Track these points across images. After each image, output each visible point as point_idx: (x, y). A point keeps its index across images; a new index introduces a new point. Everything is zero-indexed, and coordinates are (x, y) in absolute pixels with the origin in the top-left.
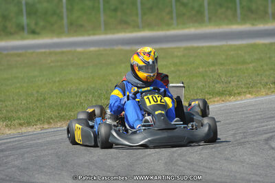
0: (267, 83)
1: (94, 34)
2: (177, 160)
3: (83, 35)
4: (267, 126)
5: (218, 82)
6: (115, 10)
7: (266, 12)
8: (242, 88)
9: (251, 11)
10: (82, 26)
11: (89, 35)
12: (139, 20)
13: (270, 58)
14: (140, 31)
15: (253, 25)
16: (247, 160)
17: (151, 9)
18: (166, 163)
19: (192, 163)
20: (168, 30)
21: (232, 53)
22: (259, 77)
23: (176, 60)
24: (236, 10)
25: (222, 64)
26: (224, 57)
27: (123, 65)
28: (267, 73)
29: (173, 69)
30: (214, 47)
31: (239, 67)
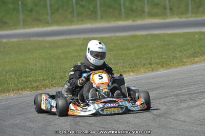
0: (145, 64)
1: (15, 29)
2: (79, 122)
3: (7, 30)
6: (31, 11)
7: (144, 12)
8: (126, 68)
9: (132, 10)
10: (6, 23)
11: (12, 30)
12: (49, 18)
13: (147, 45)
14: (50, 26)
15: (134, 21)
16: (131, 121)
17: (58, 10)
18: (71, 125)
19: (90, 125)
20: (70, 25)
21: (119, 42)
22: (139, 59)
23: (77, 48)
24: (121, 10)
25: (111, 50)
26: (113, 45)
27: (38, 52)
28: (145, 57)
29: (75, 54)
31: (124, 52)
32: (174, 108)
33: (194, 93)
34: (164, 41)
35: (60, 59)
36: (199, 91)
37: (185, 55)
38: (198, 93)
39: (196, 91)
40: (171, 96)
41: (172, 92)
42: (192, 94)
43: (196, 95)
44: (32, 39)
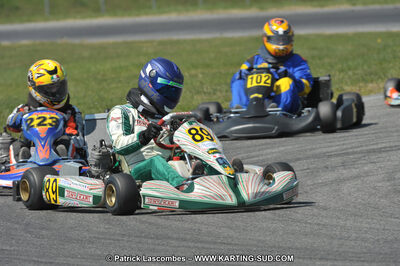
1: (29, 21)
4: (258, 156)
5: (198, 93)
11: (23, 22)
15: (262, 9)
20: (138, 15)
21: (227, 49)
25: (208, 66)
26: (212, 55)
30: (200, 41)
32: (309, 182)
33: (354, 153)
34: (314, 49)
35: (106, 80)
36: (365, 148)
37: (350, 77)
38: (361, 152)
39: (359, 149)
40: (308, 158)
41: (311, 150)
42: (348, 154)
43: (356, 156)
44: (59, 41)
